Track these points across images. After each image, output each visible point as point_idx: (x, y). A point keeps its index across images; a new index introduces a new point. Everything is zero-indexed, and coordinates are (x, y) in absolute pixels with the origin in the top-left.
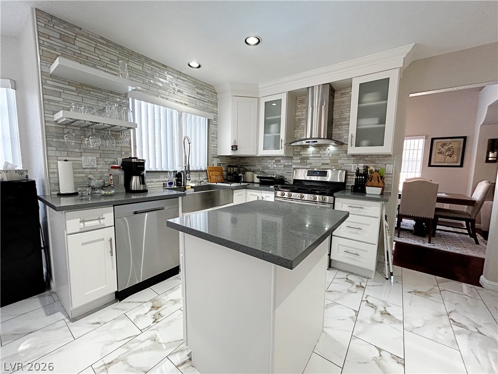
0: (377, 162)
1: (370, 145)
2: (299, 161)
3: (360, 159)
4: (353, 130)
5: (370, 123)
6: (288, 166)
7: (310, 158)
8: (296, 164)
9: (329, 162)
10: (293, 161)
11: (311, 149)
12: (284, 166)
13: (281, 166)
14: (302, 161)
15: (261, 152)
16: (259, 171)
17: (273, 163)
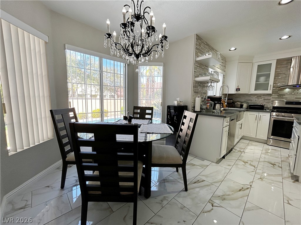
2: (277, 97)
6: (267, 99)
7: (286, 95)
8: (274, 98)
10: (272, 96)
11: (287, 90)
12: (264, 99)
13: (261, 99)
14: (279, 96)
15: (253, 91)
16: (245, 102)
17: (255, 98)
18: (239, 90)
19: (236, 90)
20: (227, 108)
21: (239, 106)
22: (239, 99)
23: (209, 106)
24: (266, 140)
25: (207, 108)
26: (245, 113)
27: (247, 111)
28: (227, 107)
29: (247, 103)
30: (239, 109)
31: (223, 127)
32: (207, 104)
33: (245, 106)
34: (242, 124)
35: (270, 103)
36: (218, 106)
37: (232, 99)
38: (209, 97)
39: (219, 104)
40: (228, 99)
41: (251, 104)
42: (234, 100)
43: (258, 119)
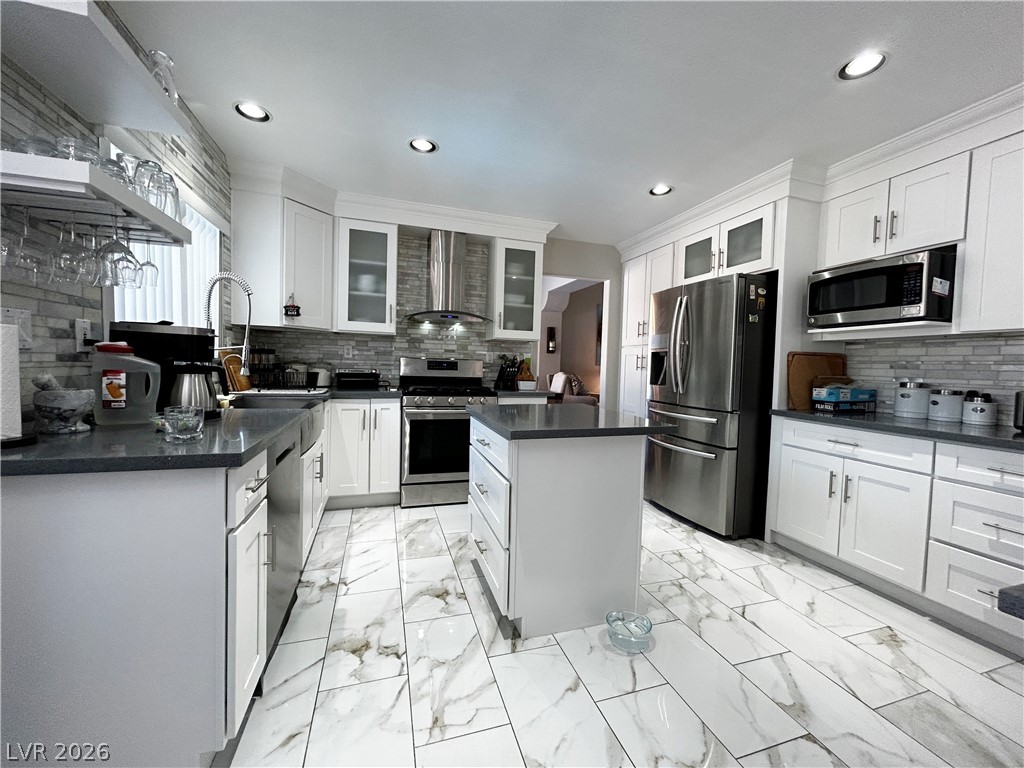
0: (514, 349)
1: (516, 328)
2: (406, 345)
3: (496, 346)
4: (499, 307)
5: (517, 301)
6: (385, 353)
7: (426, 341)
8: (400, 349)
9: (454, 347)
10: (395, 345)
11: (427, 327)
12: (377, 353)
13: (369, 353)
14: (411, 345)
15: (343, 324)
16: (321, 362)
17: (351, 347)
18: (298, 314)
19: (286, 314)
20: (254, 391)
21: (303, 379)
22: (298, 351)
23: (126, 387)
24: (397, 493)
25: (107, 404)
26: (329, 405)
27: (333, 397)
28: (252, 386)
29: (330, 367)
30: (305, 392)
31: (230, 526)
32: (105, 373)
33: (323, 377)
34: (322, 457)
35: (390, 365)
36: (190, 387)
37: (272, 352)
38: (120, 331)
39: (202, 376)
40: (252, 351)
41: (342, 371)
42: (281, 355)
43: (369, 424)
